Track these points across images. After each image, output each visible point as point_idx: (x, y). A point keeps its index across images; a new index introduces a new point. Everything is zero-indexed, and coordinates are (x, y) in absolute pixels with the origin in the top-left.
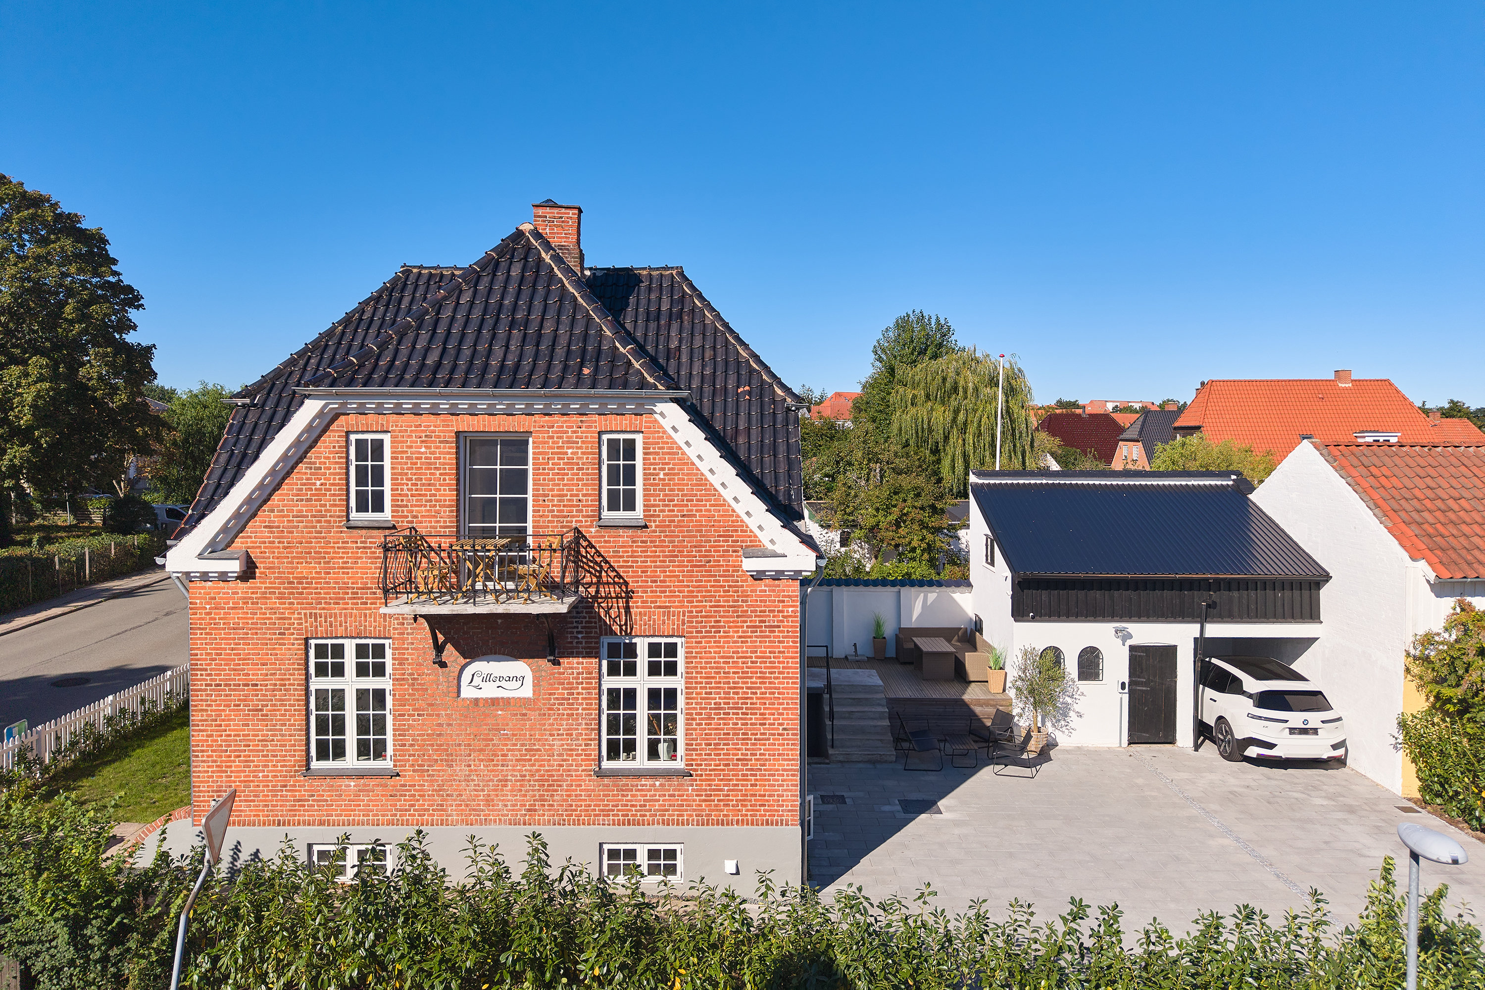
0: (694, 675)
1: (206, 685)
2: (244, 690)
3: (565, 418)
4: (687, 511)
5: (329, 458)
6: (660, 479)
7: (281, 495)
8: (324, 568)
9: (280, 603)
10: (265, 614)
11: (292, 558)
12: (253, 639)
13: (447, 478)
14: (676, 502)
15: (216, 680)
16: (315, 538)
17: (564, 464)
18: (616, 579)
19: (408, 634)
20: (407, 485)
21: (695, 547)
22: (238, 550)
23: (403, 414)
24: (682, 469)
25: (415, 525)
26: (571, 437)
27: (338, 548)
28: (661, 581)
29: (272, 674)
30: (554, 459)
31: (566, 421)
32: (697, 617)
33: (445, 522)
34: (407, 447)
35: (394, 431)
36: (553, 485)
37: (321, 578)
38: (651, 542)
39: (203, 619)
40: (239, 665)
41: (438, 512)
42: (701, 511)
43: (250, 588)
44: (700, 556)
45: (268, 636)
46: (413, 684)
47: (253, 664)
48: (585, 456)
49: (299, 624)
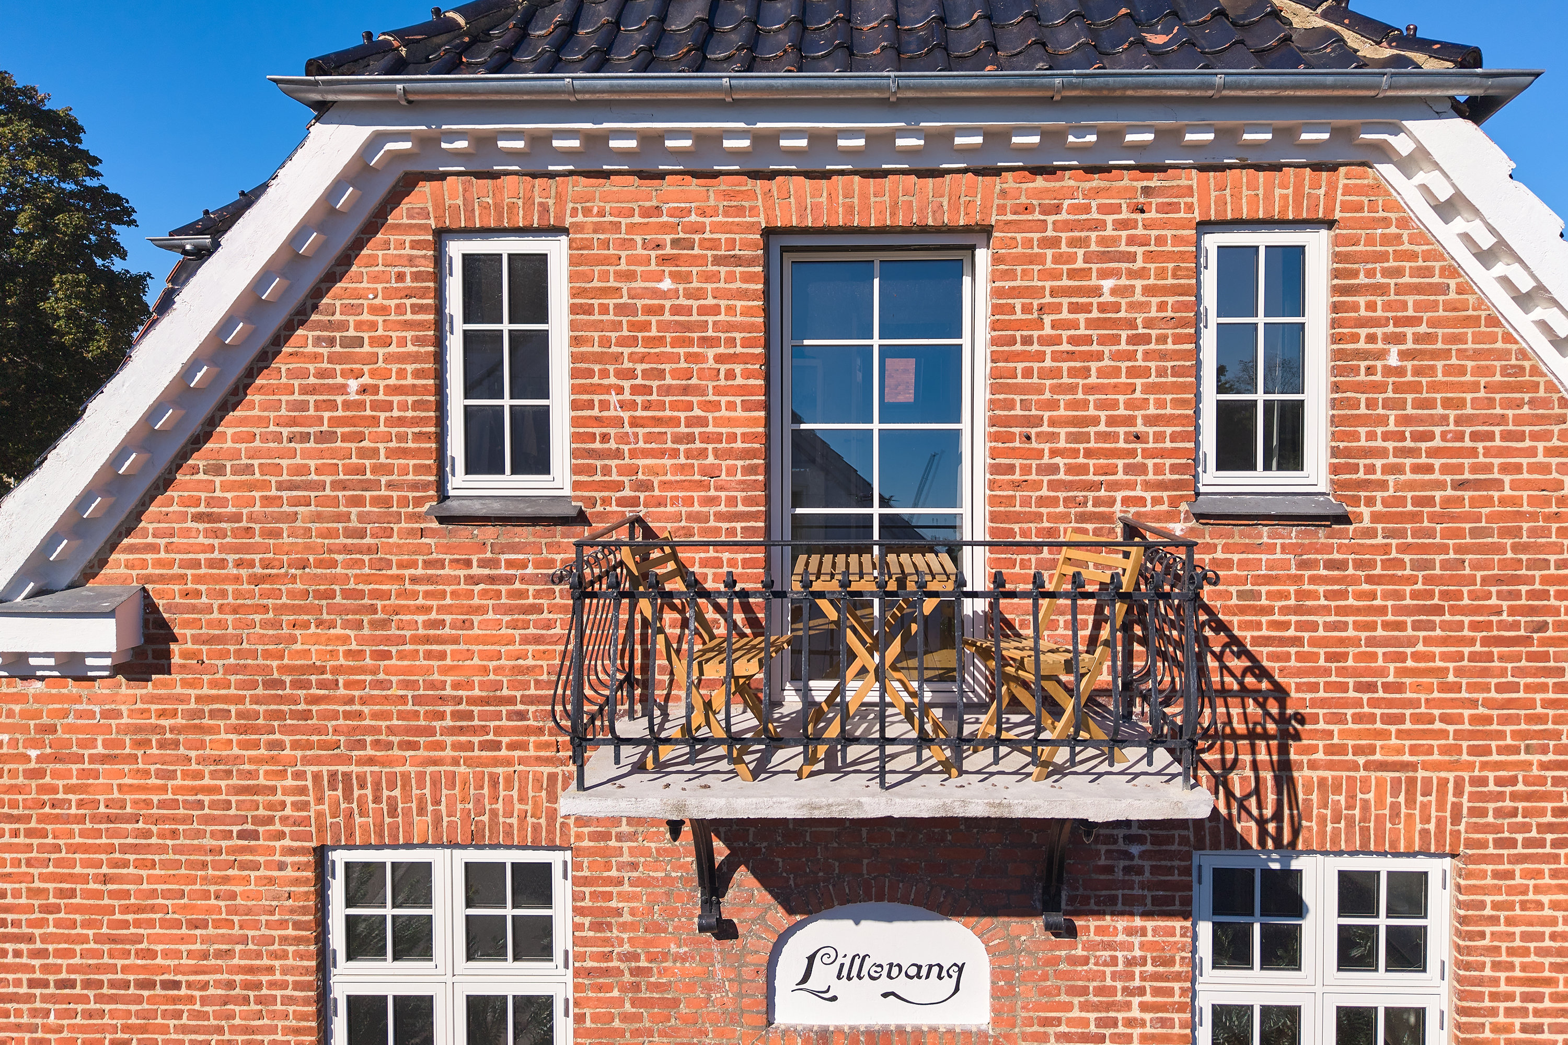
0: (1488, 972)
1: (32, 983)
2: (139, 1000)
3: (1097, 181)
4: (1474, 469)
5: (384, 310)
6: (1389, 371)
7: (243, 421)
8: (373, 640)
9: (243, 745)
10: (199, 775)
11: (276, 609)
12: (163, 849)
13: (738, 368)
14: (1437, 442)
15: (57, 969)
16: (346, 549)
17: (1090, 324)
18: (1249, 680)
19: (620, 837)
20: (620, 390)
21: (1499, 581)
22: (116, 588)
23: (607, 175)
24: (1459, 339)
25: (642, 511)
26: (1115, 240)
27: (414, 580)
28: (1387, 687)
29: (219, 954)
30: (1057, 308)
31: (1098, 192)
32: (1500, 796)
33: (732, 501)
34: (620, 276)
35: (580, 227)
36: (1054, 389)
37: (363, 670)
38: (1359, 565)
39: (19, 790)
40: (125, 924)
41: (711, 472)
42: (1518, 468)
43: (153, 699)
44: (1512, 611)
45: (208, 842)
46: (636, 987)
47: (165, 924)
48: (1155, 301)
49: (297, 806)
